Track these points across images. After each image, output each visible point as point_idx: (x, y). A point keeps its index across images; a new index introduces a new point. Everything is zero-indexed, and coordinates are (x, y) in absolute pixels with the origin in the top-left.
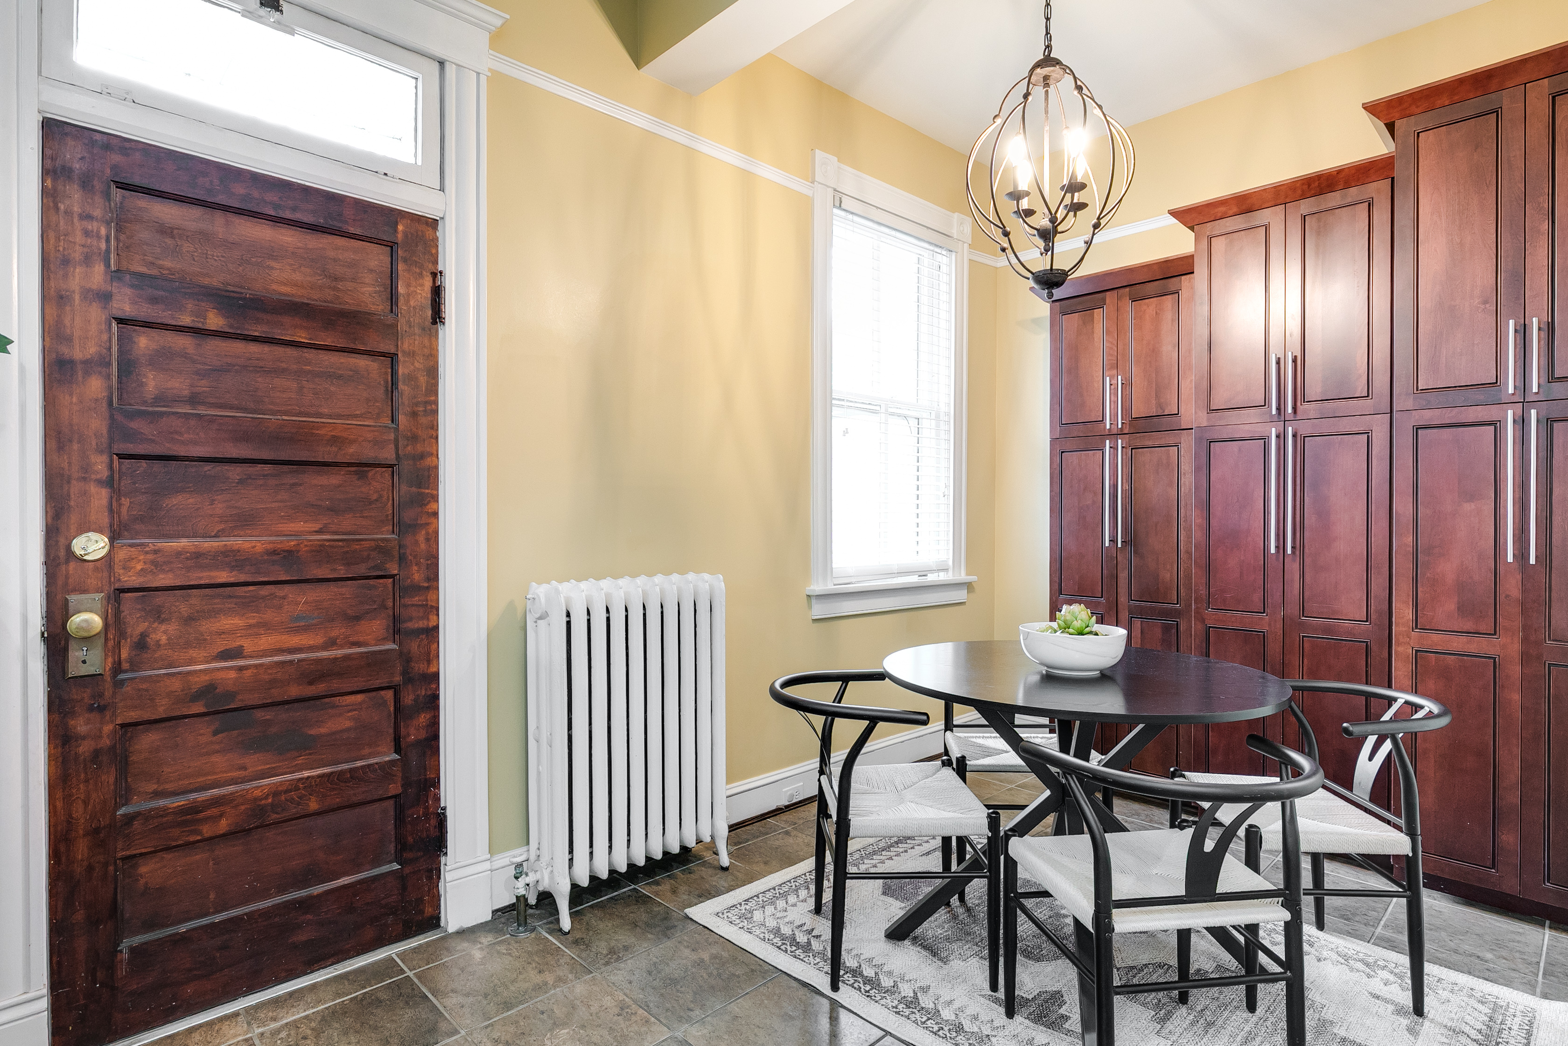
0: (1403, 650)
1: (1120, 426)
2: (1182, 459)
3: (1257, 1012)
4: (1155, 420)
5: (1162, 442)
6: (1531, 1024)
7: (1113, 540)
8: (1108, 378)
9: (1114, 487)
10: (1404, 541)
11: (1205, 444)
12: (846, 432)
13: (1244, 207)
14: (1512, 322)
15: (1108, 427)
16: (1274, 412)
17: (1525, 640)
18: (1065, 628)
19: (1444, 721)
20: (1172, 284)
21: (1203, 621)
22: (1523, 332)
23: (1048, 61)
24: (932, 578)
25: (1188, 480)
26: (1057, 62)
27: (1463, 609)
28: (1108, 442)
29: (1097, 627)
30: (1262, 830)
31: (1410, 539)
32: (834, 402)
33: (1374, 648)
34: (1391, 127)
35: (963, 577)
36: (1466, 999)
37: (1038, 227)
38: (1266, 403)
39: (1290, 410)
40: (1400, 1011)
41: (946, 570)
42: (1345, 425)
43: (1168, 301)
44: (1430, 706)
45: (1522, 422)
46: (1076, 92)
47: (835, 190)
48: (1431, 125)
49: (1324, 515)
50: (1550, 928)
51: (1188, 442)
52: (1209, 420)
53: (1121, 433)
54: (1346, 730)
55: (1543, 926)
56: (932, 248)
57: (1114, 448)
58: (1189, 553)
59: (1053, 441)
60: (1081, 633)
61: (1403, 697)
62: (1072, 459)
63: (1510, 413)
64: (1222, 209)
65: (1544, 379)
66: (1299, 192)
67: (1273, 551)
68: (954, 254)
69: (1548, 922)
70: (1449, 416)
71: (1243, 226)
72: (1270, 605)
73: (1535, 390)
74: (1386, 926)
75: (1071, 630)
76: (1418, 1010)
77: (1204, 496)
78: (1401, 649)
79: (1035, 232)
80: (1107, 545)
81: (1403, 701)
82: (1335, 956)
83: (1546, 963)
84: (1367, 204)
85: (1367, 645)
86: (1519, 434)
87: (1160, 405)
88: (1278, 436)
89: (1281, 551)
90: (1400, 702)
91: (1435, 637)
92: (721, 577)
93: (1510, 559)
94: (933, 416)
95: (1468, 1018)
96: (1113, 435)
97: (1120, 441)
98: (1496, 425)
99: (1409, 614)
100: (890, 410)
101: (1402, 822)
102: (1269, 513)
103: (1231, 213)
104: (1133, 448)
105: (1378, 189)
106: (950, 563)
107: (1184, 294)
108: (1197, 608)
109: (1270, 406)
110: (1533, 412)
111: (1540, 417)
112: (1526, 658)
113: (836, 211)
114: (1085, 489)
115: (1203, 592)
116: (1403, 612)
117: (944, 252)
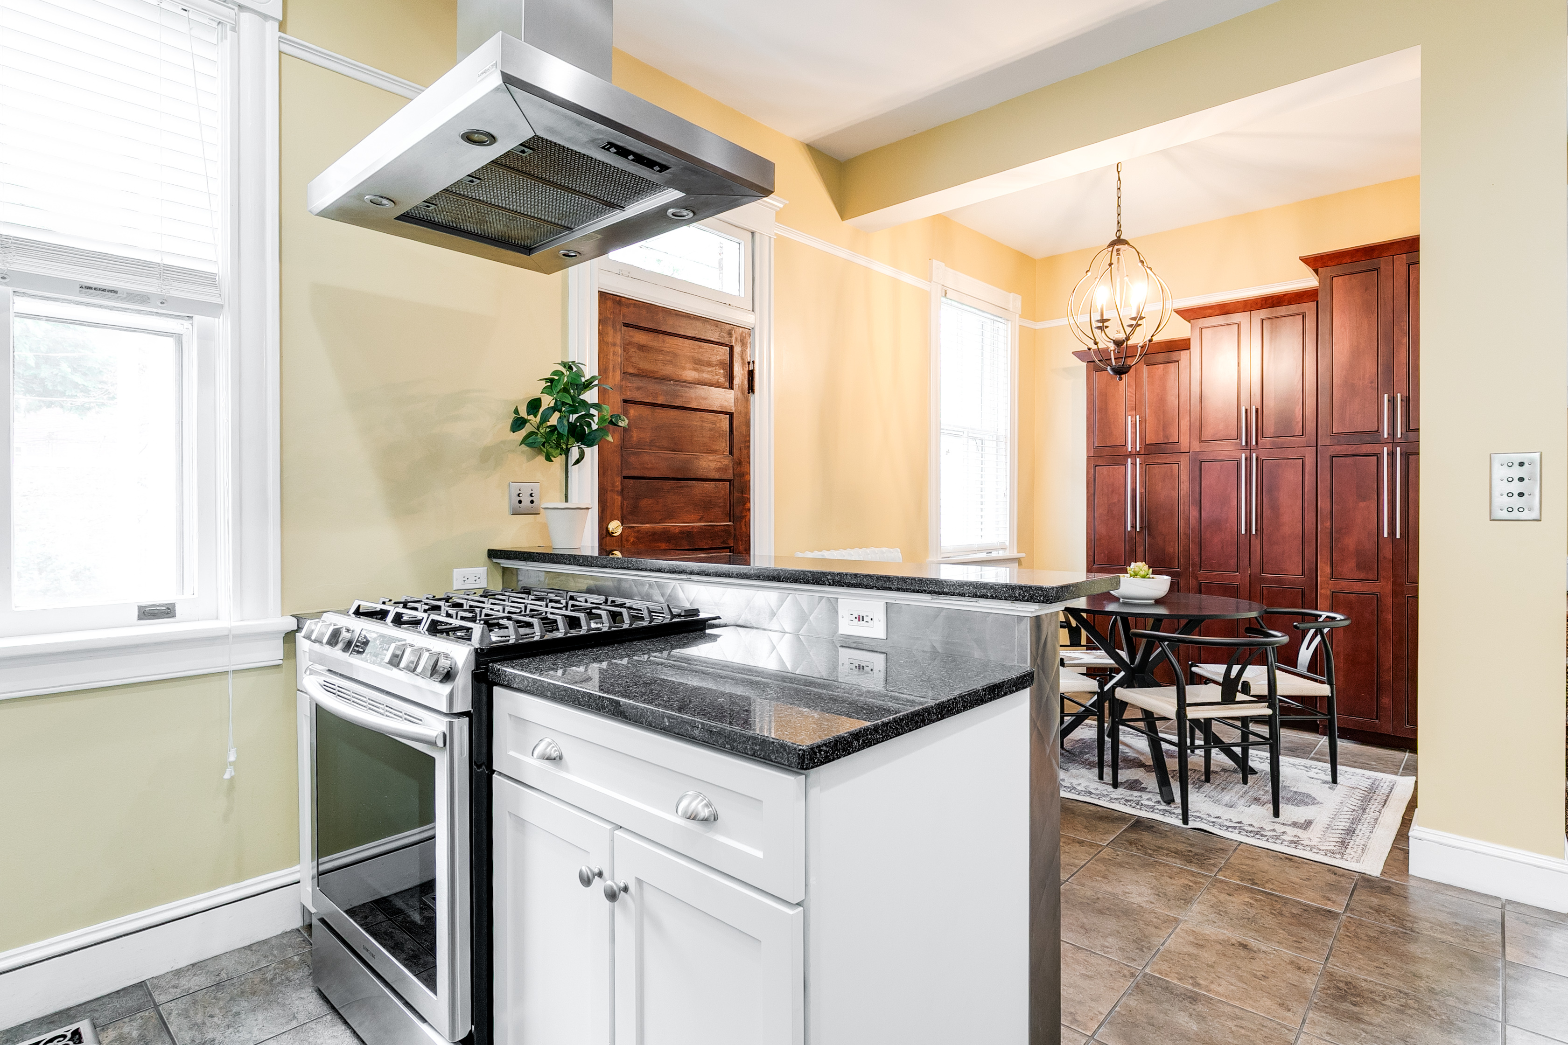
0: (1324, 592)
1: (1138, 449)
2: (1182, 473)
4: (1163, 446)
5: (1167, 461)
6: (1393, 785)
7: (1134, 526)
8: (1129, 417)
9: (1134, 491)
10: (1324, 525)
11: (1198, 464)
12: (948, 452)
13: (1223, 311)
14: (1386, 396)
15: (1130, 450)
16: (1244, 444)
17: (1394, 583)
18: (1135, 575)
19: (1347, 623)
20: (1175, 356)
21: (1197, 578)
22: (1392, 401)
23: (1119, 241)
24: (994, 555)
25: (1185, 486)
26: (1125, 242)
27: (1359, 567)
28: (1129, 460)
30: (1251, 683)
31: (1328, 524)
32: (942, 431)
33: (1307, 592)
34: (1316, 271)
35: (1015, 554)
36: (1360, 778)
38: (1239, 437)
39: (1254, 443)
40: (1325, 782)
41: (1004, 549)
42: (1289, 453)
43: (1172, 366)
44: (1339, 617)
45: (1392, 455)
46: (1140, 264)
47: (943, 285)
48: (1340, 273)
49: (1275, 508)
50: (1409, 752)
51: (1184, 461)
52: (1200, 447)
53: (1138, 454)
54: (1296, 627)
55: (1405, 751)
56: (992, 317)
57: (1134, 464)
58: (1187, 536)
59: (1089, 458)
60: (1144, 577)
61: (1325, 614)
62: (1104, 470)
63: (1385, 449)
64: (1210, 311)
65: (1404, 430)
66: (1259, 305)
67: (1243, 532)
68: (1010, 322)
69: (1408, 750)
70: (1351, 449)
71: (1223, 323)
72: (1241, 567)
73: (1399, 436)
74: (1315, 754)
75: (1138, 577)
76: (1334, 781)
77: (1197, 496)
78: (1323, 591)
80: (1129, 529)
81: (1325, 616)
82: (1288, 764)
83: (1405, 765)
84: (1302, 316)
85: (1302, 591)
86: (1390, 461)
87: (1166, 437)
88: (1246, 459)
89: (1248, 532)
90: (1324, 617)
91: (1344, 583)
93: (1386, 535)
94: (995, 439)
95: (1360, 784)
96: (1134, 455)
97: (1138, 460)
98: (1378, 456)
99: (1328, 570)
100: (970, 435)
101: (1325, 679)
102: (1241, 508)
103: (1216, 313)
104: (1146, 464)
105: (1309, 307)
106: (1008, 544)
107: (1184, 362)
108: (1193, 570)
109: (1241, 440)
110: (1398, 449)
111: (1402, 452)
112: (1395, 594)
113: (943, 299)
114: (1113, 491)
115: (1197, 559)
116: (1324, 569)
117: (1003, 321)
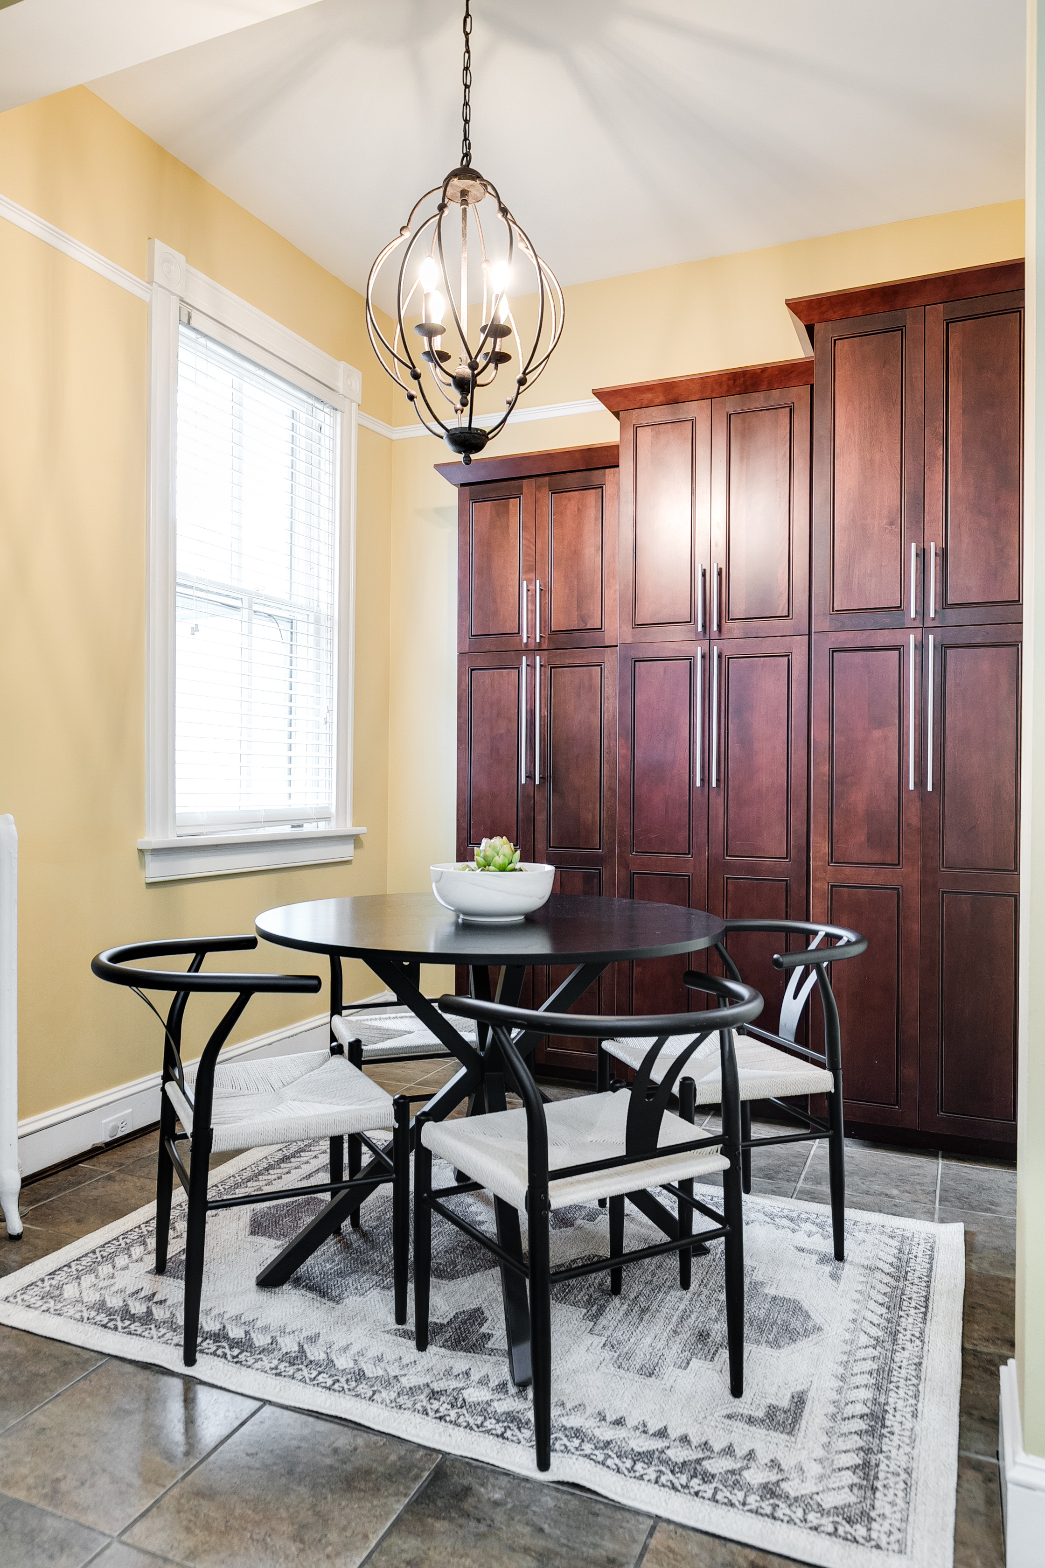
0: (819, 886)
1: (538, 640)
2: (606, 681)
3: (691, 1288)
4: (576, 635)
5: (584, 661)
6: (932, 1249)
7: (530, 776)
8: (525, 582)
9: (531, 713)
10: (819, 770)
11: (630, 663)
12: (195, 630)
13: (670, 397)
14: (913, 545)
15: (525, 641)
16: (700, 629)
17: (924, 869)
18: (486, 865)
19: (860, 948)
20: (596, 476)
21: (627, 867)
22: (922, 555)
23: (465, 172)
24: (309, 829)
25: (612, 706)
26: (475, 176)
27: (873, 841)
28: (524, 658)
29: (519, 865)
30: (696, 1082)
31: (825, 769)
32: (179, 589)
33: (794, 887)
34: (810, 330)
35: (348, 827)
36: (878, 1236)
37: (454, 374)
38: (691, 620)
39: (715, 628)
40: (823, 1260)
41: (327, 819)
42: (767, 646)
43: (591, 496)
44: (847, 935)
45: (921, 647)
46: (500, 215)
47: (182, 300)
48: (845, 334)
49: (746, 743)
50: (943, 1157)
51: (612, 661)
52: (634, 636)
53: (539, 649)
54: (777, 963)
55: (936, 1156)
56: (311, 401)
57: (531, 666)
58: (612, 789)
59: (461, 654)
60: (503, 869)
61: (823, 930)
62: (484, 678)
63: (912, 637)
64: (649, 396)
65: (939, 605)
66: (725, 387)
67: (698, 784)
68: (339, 414)
69: (940, 1153)
70: (861, 639)
71: (669, 418)
72: (695, 845)
73: (932, 615)
74: (806, 1179)
75: (491, 868)
76: (839, 1255)
77: (629, 722)
78: (818, 885)
79: (450, 380)
80: (523, 782)
81: (824, 933)
82: (761, 1217)
83: (941, 1190)
84: (788, 409)
85: (787, 883)
86: (919, 659)
87: (582, 618)
88: (703, 657)
89: (706, 784)
90: (821, 934)
91: (848, 870)
92: (11, 817)
93: (911, 787)
94: (311, 620)
95: (882, 1255)
96: (531, 651)
97: (538, 658)
98: (899, 649)
99: (825, 848)
100: (255, 607)
101: (824, 1058)
102: (695, 742)
103: (657, 401)
104: (552, 667)
105: (798, 394)
106: (333, 810)
107: (609, 490)
108: (621, 852)
109: (696, 622)
110: (931, 637)
111: (936, 643)
112: (925, 887)
113: (182, 329)
114: (499, 715)
115: (627, 833)
116: (820, 846)
117: (327, 410)
